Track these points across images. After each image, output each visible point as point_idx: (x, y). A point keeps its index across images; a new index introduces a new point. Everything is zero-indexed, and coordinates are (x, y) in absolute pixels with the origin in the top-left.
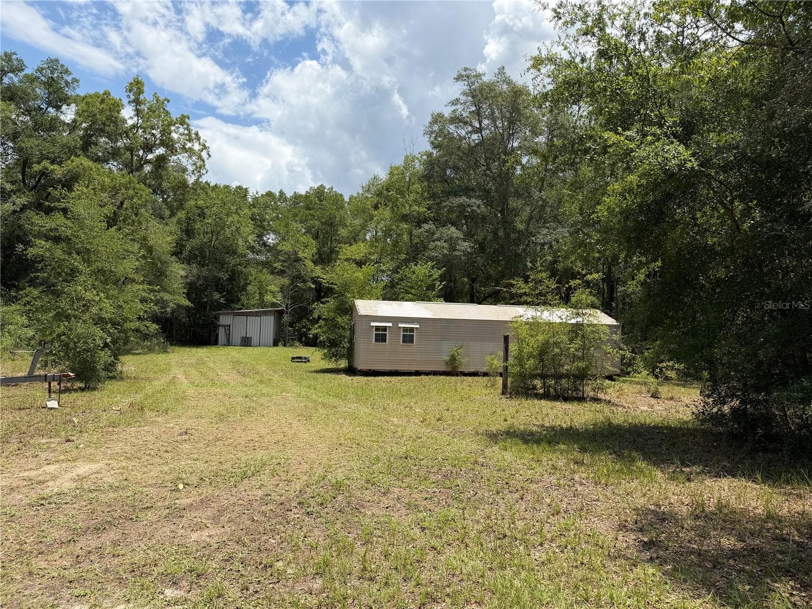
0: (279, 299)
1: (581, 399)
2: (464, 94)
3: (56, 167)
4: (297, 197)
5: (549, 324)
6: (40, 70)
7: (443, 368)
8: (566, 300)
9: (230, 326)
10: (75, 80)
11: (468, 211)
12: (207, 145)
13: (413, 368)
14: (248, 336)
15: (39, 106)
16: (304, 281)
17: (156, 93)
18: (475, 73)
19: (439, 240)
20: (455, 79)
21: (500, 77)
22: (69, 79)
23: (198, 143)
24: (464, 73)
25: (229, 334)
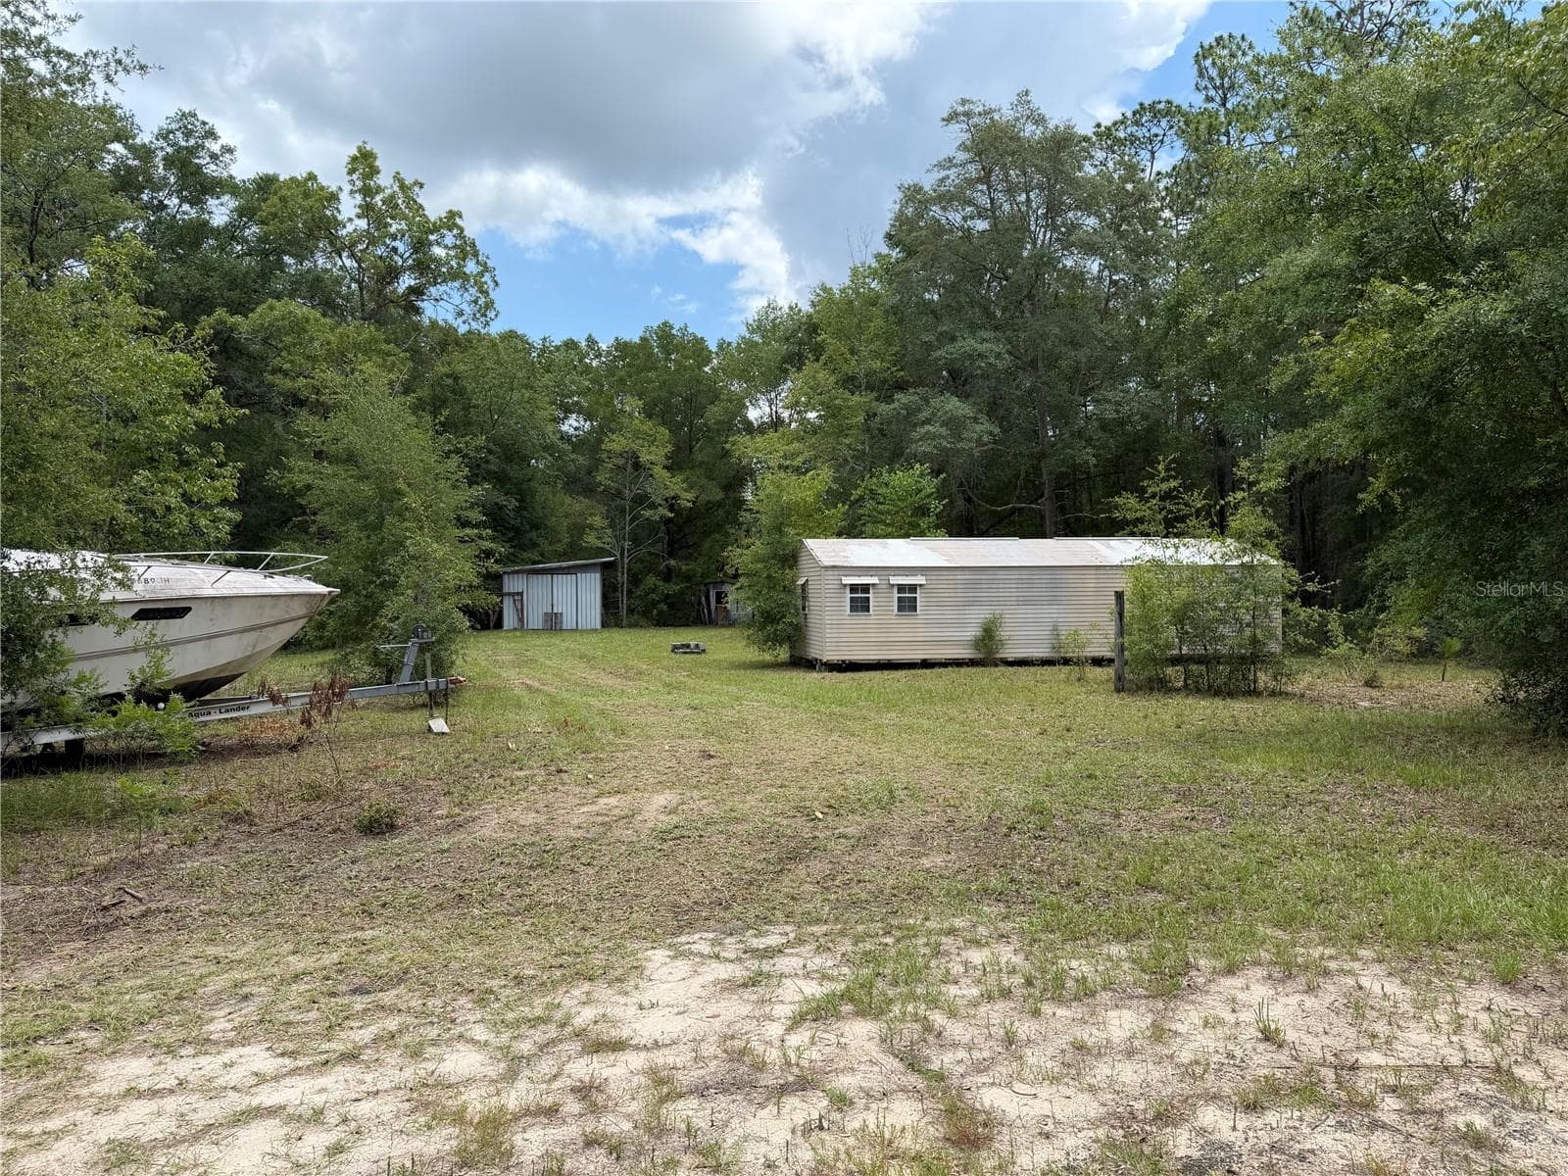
0: (608, 540)
1: (1253, 693)
2: (963, 147)
3: (238, 318)
4: (622, 347)
5: (1194, 568)
6: (164, 135)
7: (966, 653)
8: (1219, 526)
9: (521, 594)
10: (228, 150)
11: (980, 367)
12: (490, 264)
13: (918, 655)
14: (555, 611)
15: (161, 202)
16: (653, 506)
17: (398, 173)
18: (981, 109)
19: (928, 421)
20: (943, 120)
21: (1020, 109)
22: (215, 147)
23: (474, 261)
24: (960, 109)
25: (522, 609)
